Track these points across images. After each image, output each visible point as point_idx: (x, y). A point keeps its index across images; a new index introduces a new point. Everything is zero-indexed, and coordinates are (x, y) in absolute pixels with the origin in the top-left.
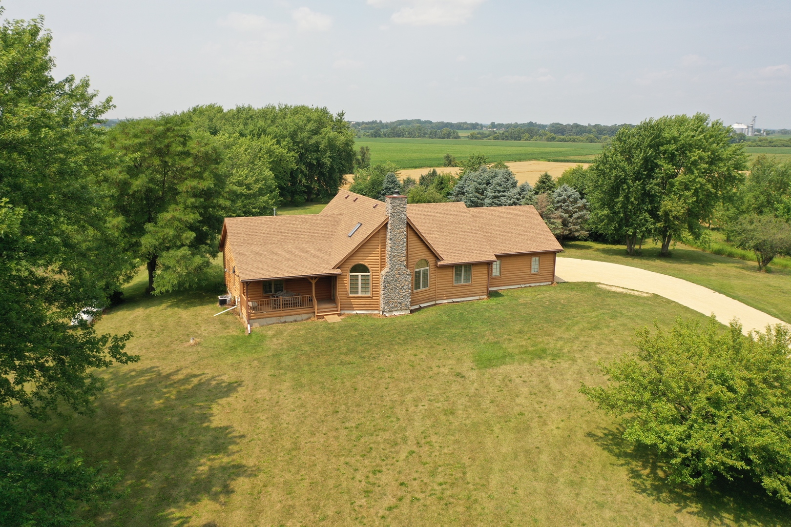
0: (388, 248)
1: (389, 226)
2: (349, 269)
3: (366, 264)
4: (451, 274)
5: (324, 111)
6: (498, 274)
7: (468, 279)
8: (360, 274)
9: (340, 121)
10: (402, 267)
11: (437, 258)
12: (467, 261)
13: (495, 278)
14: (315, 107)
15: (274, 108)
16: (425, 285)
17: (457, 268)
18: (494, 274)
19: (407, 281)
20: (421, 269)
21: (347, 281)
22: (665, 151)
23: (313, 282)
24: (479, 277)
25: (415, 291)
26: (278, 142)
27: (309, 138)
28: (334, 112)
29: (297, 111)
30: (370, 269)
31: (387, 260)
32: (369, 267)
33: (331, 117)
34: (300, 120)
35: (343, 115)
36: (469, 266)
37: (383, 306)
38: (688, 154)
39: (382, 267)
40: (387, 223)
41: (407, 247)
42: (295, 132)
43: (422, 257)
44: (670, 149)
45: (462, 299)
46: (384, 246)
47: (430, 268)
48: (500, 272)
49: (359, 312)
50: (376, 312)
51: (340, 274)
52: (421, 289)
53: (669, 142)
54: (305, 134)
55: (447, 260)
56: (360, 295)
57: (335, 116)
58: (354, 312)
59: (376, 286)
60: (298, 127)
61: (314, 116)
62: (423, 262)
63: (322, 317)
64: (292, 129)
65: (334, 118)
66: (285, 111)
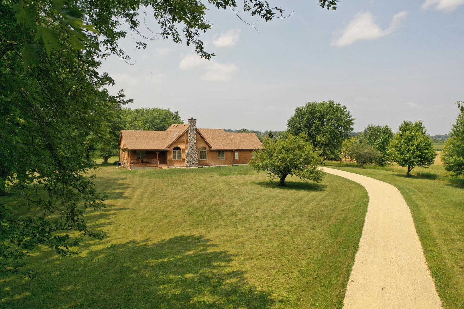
0: (189, 140)
1: (189, 131)
2: (173, 149)
3: (180, 147)
4: (216, 154)
5: (168, 111)
6: (237, 158)
7: (223, 156)
8: (177, 151)
9: (176, 116)
10: (195, 148)
11: (210, 147)
12: (223, 149)
13: (237, 160)
14: (163, 109)
15: (144, 109)
16: (205, 158)
17: (219, 152)
18: (236, 158)
19: (197, 154)
20: (203, 151)
21: (172, 154)
22: (317, 116)
23: (158, 153)
24: (228, 156)
25: (200, 160)
26: (144, 124)
27: (160, 123)
28: (173, 111)
29: (153, 110)
30: (181, 149)
31: (188, 145)
32: (181, 148)
33: (172, 114)
34: (155, 114)
35: (178, 113)
36: (224, 151)
37: (186, 164)
38: (326, 117)
39: (186, 148)
40: (188, 130)
41: (196, 140)
42: (153, 120)
43: (203, 146)
44: (318, 115)
45: (221, 166)
46: (187, 139)
47: (207, 151)
48: (238, 157)
49: (176, 167)
50: (184, 167)
51: (169, 150)
52: (203, 159)
53: (318, 113)
54: (158, 121)
55: (214, 148)
56: (177, 160)
57: (174, 113)
58: (174, 167)
59: (183, 156)
60: (155, 117)
61: (163, 113)
62: (204, 148)
63: (161, 168)
64: (152, 119)
65: (173, 114)
66: (148, 111)
